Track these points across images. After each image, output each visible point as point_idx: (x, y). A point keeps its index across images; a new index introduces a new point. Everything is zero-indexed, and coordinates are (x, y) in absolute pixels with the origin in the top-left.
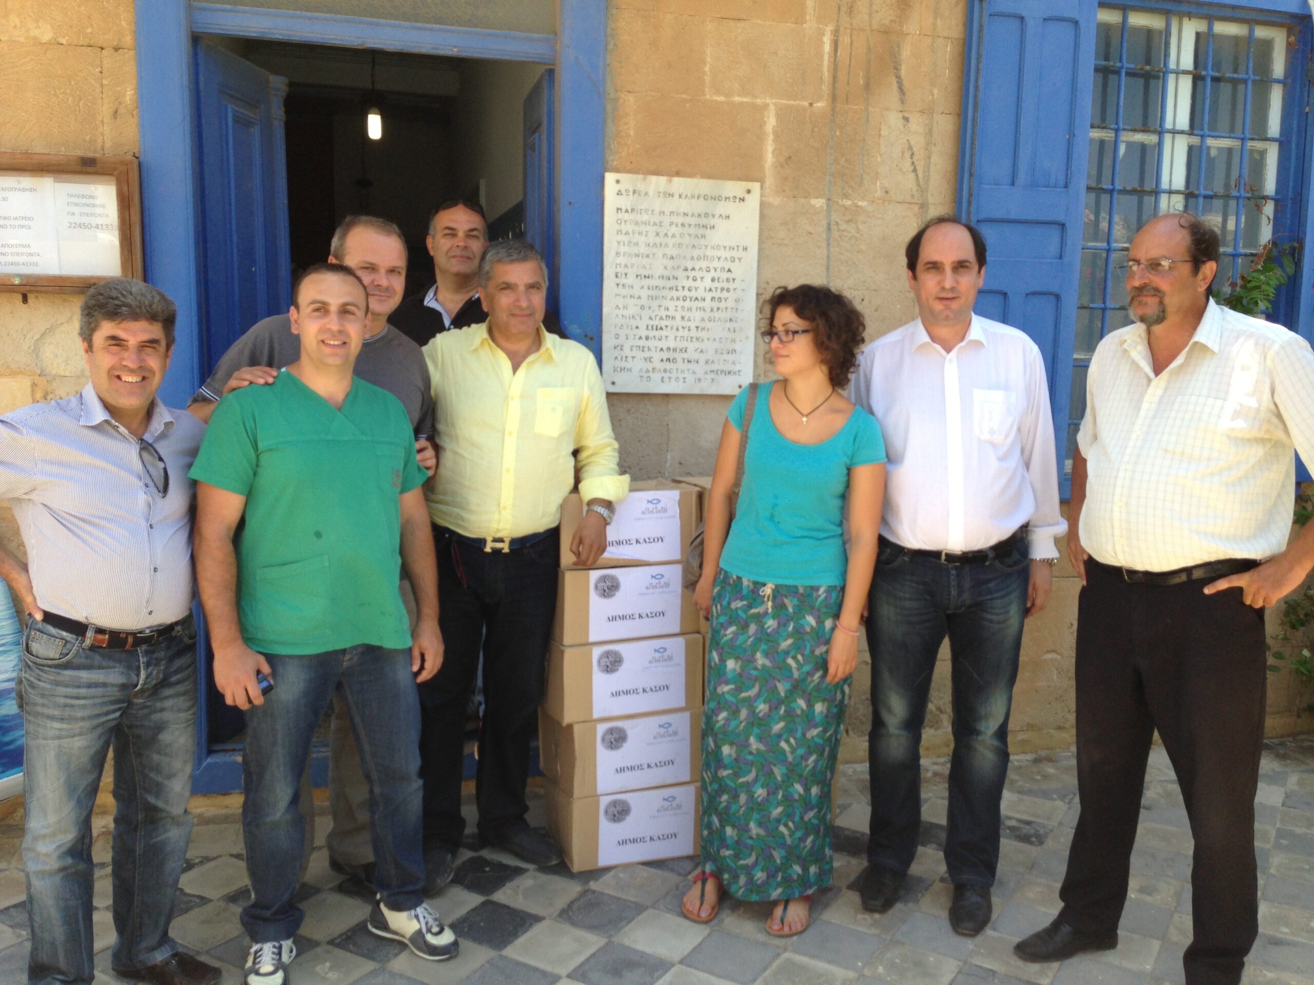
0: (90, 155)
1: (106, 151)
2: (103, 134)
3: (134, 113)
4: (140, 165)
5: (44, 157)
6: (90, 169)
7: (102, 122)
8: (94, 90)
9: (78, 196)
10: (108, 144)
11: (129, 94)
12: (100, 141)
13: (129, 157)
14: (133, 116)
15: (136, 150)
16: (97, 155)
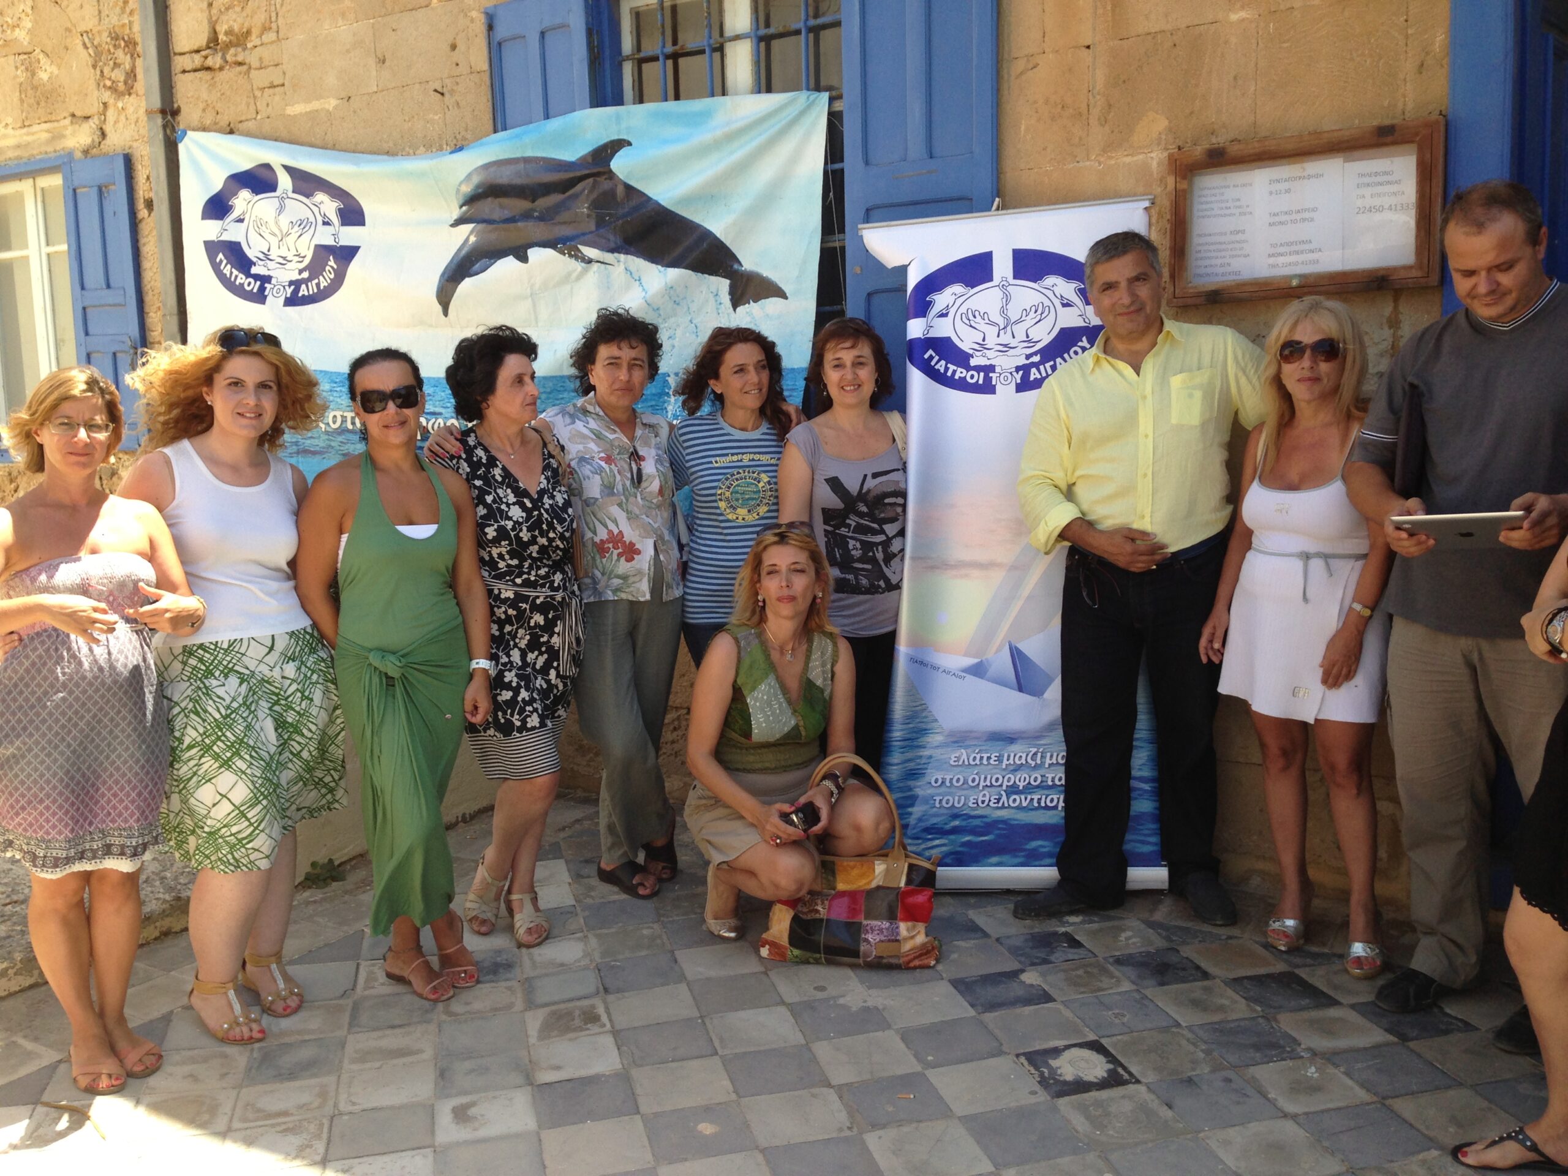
0: (1387, 122)
1: (1407, 115)
2: (1404, 96)
3: (1444, 62)
4: (1447, 125)
5: (1336, 134)
6: (1389, 139)
7: (1405, 80)
8: (1397, 44)
9: (1370, 175)
10: (1410, 106)
11: (1439, 39)
12: (1400, 105)
13: (1435, 116)
14: (1442, 66)
15: (1443, 108)
16: (1395, 122)
